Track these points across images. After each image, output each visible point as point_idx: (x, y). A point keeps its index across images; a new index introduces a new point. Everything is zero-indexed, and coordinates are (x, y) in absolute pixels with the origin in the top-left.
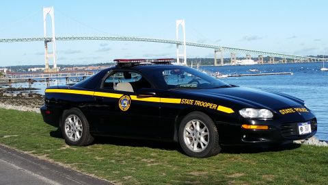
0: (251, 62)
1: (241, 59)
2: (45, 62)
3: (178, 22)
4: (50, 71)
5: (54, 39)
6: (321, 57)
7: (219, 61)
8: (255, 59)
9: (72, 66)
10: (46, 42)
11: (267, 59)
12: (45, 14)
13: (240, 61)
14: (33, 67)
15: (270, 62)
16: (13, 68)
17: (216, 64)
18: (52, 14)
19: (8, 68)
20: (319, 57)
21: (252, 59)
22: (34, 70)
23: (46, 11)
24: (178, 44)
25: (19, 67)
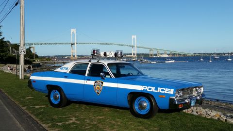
0: (166, 56)
1: (162, 54)
2: (71, 54)
3: (133, 37)
4: (73, 58)
6: (201, 54)
7: (152, 55)
8: (168, 55)
9: (83, 56)
10: (73, 44)
11: (174, 54)
12: (72, 32)
14: (66, 56)
15: (175, 56)
16: (56, 56)
17: (150, 57)
18: (75, 32)
19: (54, 56)
20: (199, 54)
22: (66, 57)
23: (72, 30)
24: (133, 47)
25: (59, 56)
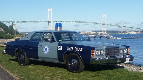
0: (135, 33)
3: (103, 15)
5: (52, 22)
7: (120, 32)
8: (136, 32)
10: (49, 22)
11: (142, 31)
13: (129, 32)
17: (119, 33)
18: (51, 11)
21: (135, 31)
23: (49, 10)
24: (103, 25)
